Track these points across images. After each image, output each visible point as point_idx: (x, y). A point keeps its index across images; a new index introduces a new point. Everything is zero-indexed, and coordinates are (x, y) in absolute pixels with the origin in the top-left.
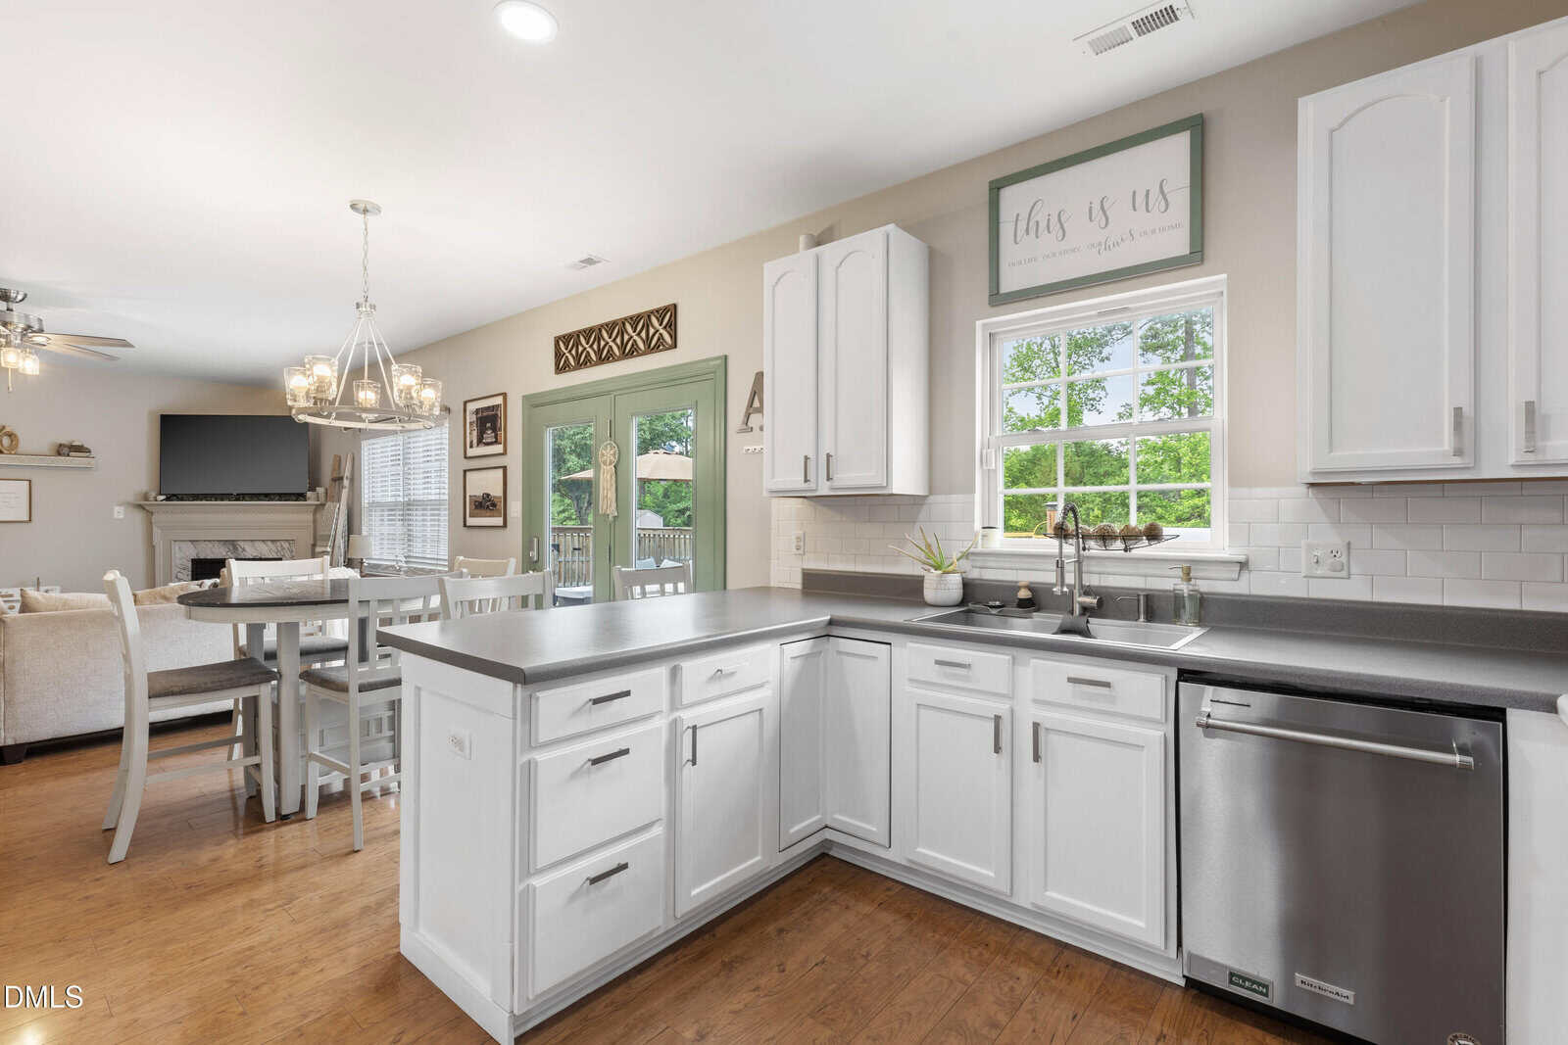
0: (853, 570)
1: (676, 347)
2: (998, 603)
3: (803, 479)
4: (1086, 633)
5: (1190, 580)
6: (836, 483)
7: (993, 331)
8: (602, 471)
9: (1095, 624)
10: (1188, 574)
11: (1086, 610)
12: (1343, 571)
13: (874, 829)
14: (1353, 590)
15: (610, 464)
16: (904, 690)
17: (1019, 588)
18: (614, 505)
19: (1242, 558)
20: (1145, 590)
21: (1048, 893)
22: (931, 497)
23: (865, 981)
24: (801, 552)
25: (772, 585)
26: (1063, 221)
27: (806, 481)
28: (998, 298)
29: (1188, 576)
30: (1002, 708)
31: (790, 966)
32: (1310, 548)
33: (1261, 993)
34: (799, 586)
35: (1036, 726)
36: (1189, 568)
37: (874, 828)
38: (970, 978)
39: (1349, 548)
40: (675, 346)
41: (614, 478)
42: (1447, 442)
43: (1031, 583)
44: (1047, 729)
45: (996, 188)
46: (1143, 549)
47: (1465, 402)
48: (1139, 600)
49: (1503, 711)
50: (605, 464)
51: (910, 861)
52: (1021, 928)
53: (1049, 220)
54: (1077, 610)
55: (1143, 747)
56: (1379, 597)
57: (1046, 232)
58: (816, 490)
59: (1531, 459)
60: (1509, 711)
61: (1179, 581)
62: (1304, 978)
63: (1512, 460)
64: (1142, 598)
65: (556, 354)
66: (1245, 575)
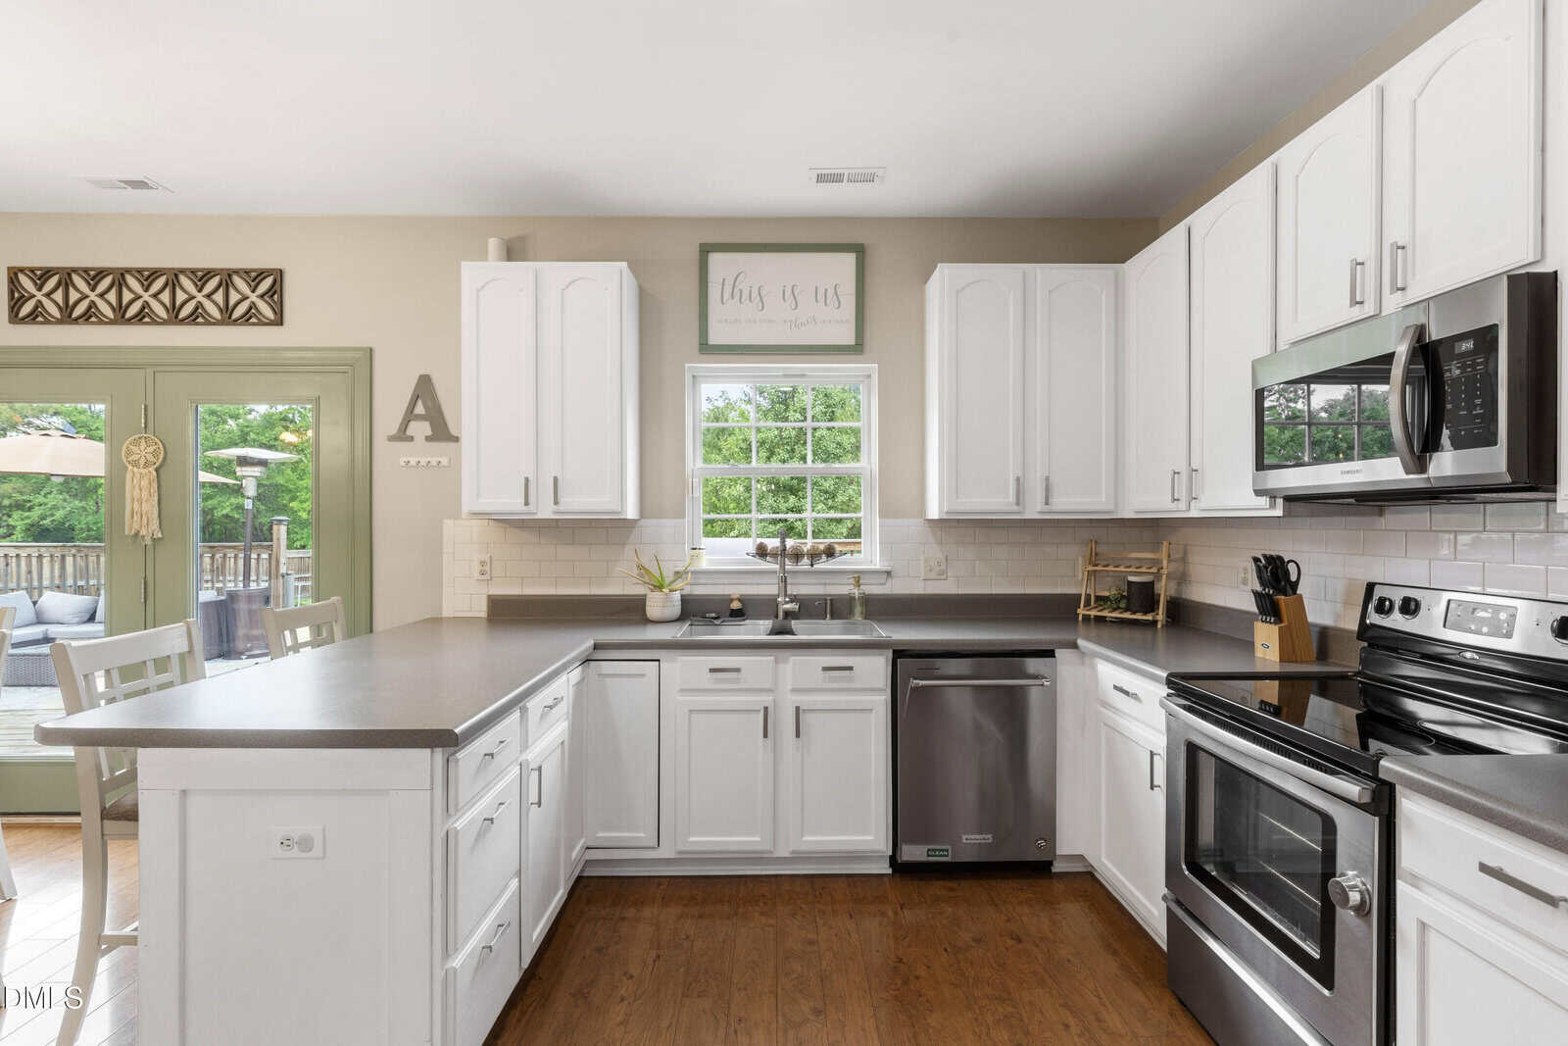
0: (554, 593)
1: (282, 324)
2: (714, 615)
3: (523, 502)
4: (791, 632)
5: (859, 586)
6: (561, 508)
7: (695, 374)
8: (129, 476)
9: (794, 624)
10: (858, 581)
11: (788, 614)
12: (942, 575)
13: (642, 835)
14: (948, 587)
15: (146, 465)
16: (673, 700)
17: (732, 600)
18: (156, 522)
19: (889, 569)
20: (830, 595)
21: (804, 839)
22: (643, 522)
23: (702, 955)
24: (487, 577)
25: (445, 614)
26: (763, 295)
27: (527, 503)
28: (706, 348)
29: (858, 584)
30: (766, 699)
31: (635, 971)
32: (926, 561)
33: (945, 856)
34: (484, 614)
35: (798, 708)
36: (859, 577)
37: (644, 835)
38: (772, 921)
39: (947, 560)
40: (279, 321)
41: (155, 485)
42: (1012, 498)
43: (742, 595)
44: (804, 710)
45: (706, 250)
46: (823, 565)
47: (1020, 474)
48: (826, 604)
49: (1053, 651)
50: (136, 464)
51: (680, 852)
52: (776, 876)
53: (750, 291)
54: (781, 614)
55: (871, 710)
56: (961, 591)
57: (748, 301)
58: (536, 513)
59: (1046, 508)
60: (1056, 651)
61: (852, 587)
62: (967, 836)
63: (1039, 509)
64: (829, 602)
65: (11, 293)
66: (889, 580)
